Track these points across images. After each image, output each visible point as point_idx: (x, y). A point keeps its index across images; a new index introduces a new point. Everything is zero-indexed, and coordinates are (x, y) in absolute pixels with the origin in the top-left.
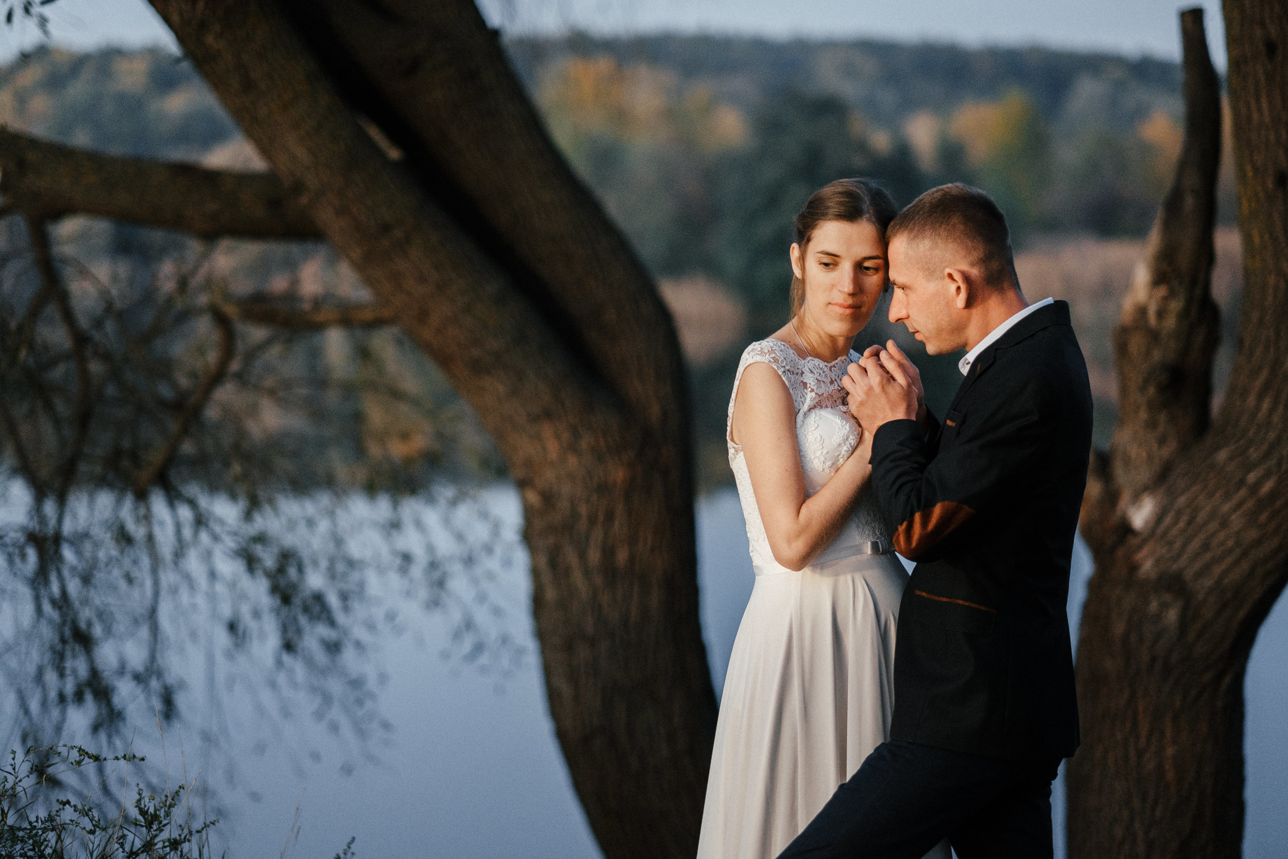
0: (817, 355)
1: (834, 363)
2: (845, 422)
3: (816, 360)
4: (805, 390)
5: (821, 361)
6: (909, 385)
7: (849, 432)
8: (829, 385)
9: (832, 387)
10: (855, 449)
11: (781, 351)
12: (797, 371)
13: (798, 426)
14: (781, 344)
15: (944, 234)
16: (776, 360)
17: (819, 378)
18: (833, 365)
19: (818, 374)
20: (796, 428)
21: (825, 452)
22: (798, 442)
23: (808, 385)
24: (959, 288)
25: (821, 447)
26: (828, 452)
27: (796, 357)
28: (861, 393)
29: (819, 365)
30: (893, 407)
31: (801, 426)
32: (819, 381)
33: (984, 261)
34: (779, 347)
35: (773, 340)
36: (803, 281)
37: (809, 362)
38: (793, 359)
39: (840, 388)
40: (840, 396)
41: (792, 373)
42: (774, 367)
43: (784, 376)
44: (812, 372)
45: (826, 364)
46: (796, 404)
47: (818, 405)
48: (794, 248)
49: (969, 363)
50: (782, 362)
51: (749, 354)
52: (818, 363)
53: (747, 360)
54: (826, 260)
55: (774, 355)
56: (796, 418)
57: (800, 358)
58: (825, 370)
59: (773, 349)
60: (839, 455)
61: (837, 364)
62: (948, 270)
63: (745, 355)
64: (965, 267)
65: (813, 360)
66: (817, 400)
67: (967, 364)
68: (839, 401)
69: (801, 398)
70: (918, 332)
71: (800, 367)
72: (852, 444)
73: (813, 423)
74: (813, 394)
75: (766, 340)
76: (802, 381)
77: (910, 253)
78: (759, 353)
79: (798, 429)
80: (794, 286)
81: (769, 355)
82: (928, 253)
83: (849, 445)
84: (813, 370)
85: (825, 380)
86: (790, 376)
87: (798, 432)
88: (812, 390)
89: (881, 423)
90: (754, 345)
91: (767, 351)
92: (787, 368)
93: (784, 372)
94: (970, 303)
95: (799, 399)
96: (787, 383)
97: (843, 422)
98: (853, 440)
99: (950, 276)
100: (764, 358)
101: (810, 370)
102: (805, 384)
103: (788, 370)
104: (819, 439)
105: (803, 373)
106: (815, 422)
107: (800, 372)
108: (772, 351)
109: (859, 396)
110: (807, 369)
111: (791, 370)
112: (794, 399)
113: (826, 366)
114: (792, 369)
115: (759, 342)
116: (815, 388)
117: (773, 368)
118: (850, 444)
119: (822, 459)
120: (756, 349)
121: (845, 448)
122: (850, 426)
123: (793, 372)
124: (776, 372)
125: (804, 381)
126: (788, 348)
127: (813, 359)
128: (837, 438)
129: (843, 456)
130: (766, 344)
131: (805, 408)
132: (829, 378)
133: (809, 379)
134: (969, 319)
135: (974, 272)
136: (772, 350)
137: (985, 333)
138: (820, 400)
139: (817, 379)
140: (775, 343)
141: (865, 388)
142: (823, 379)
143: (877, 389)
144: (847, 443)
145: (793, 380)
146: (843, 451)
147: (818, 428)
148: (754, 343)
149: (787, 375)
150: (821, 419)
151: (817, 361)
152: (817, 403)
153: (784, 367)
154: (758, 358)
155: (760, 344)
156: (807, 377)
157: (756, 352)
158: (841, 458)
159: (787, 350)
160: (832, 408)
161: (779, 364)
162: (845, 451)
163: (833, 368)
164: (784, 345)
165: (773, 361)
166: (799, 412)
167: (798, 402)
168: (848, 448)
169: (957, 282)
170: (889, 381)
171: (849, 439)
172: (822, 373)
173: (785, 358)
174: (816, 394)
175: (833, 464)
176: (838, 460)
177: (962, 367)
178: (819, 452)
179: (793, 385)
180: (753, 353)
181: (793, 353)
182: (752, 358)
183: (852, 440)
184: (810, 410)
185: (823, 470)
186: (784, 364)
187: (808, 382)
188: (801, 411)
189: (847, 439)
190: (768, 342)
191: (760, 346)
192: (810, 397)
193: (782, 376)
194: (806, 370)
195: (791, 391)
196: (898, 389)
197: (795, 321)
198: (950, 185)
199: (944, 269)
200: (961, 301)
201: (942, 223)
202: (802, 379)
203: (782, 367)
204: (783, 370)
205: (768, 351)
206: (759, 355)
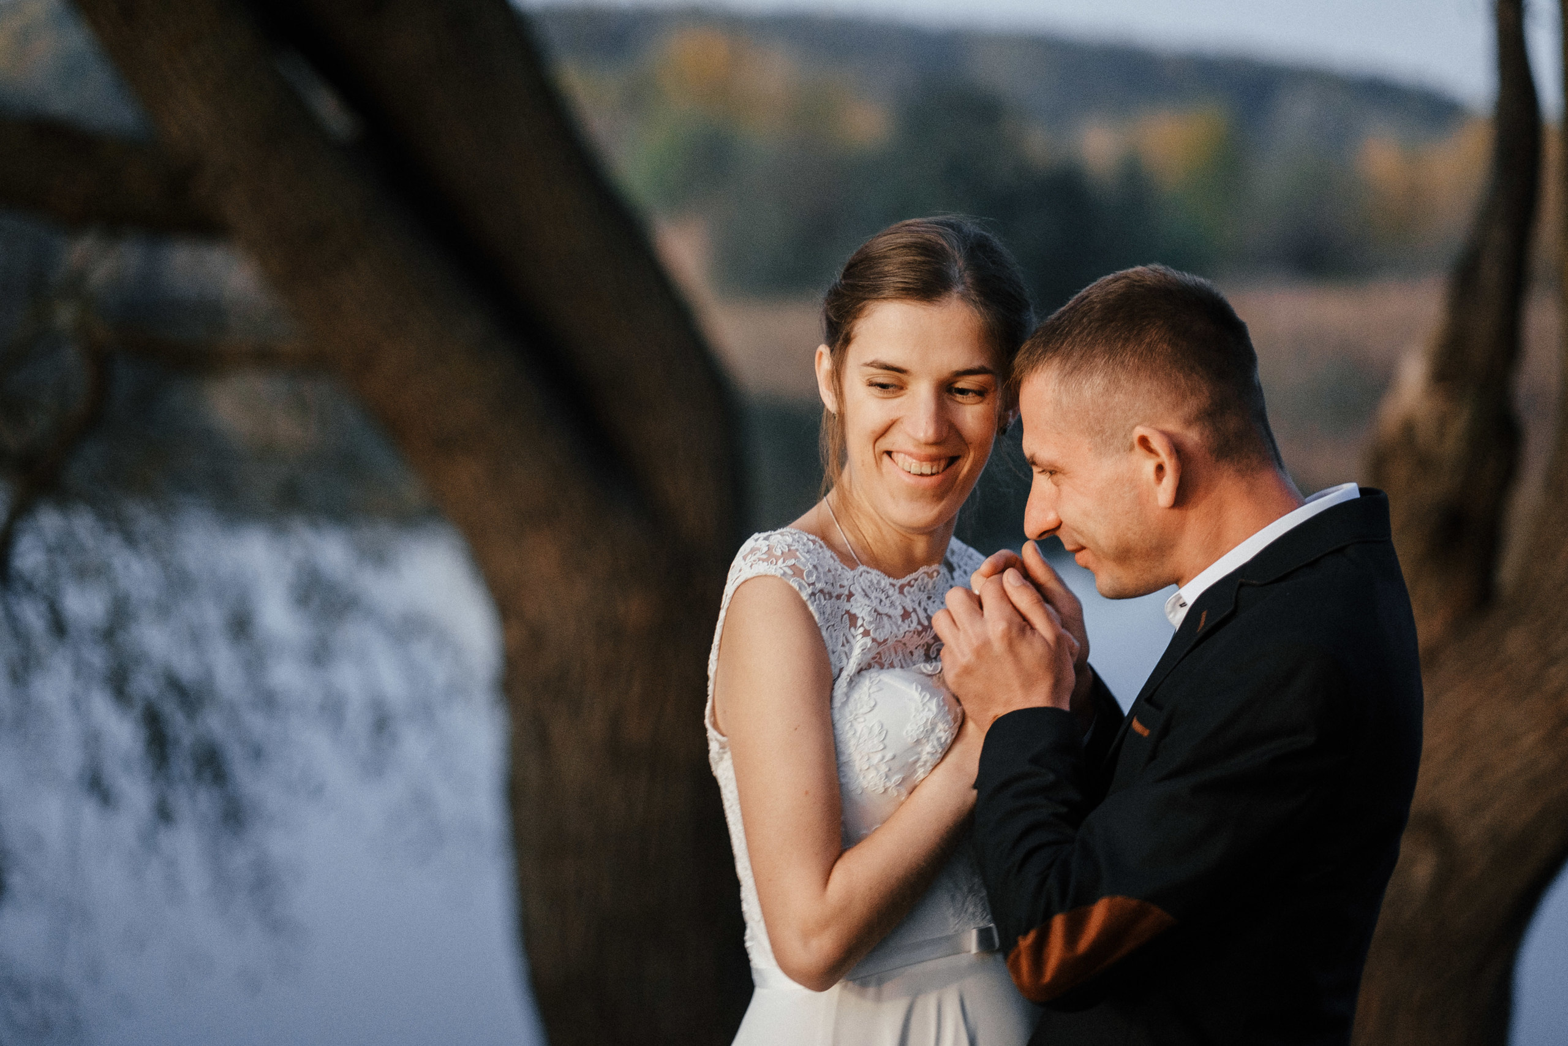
0: (875, 562)
1: (908, 578)
2: (928, 696)
3: (874, 572)
4: (852, 629)
5: (883, 575)
6: (1059, 639)
7: (935, 717)
8: (900, 622)
9: (905, 627)
10: (947, 751)
11: (808, 552)
12: (839, 591)
13: (837, 703)
14: (808, 539)
15: (1131, 361)
16: (797, 572)
17: (880, 609)
18: (906, 582)
19: (878, 601)
20: (832, 708)
21: (889, 756)
22: (835, 736)
23: (860, 622)
24: (1160, 468)
25: (882, 747)
26: (894, 757)
27: (838, 565)
28: (967, 650)
29: (879, 582)
30: (1028, 683)
31: (845, 704)
32: (879, 614)
33: (1209, 416)
34: (804, 544)
35: (793, 531)
36: (841, 418)
37: (861, 575)
38: (832, 568)
39: (920, 628)
40: (922, 642)
41: (827, 597)
42: (793, 585)
43: (813, 603)
44: (866, 595)
45: (891, 580)
46: (833, 659)
47: (875, 662)
48: (821, 353)
49: (1183, 605)
50: (810, 574)
51: (744, 558)
52: (878, 578)
53: (740, 571)
54: (883, 377)
55: (793, 561)
56: (833, 689)
57: (845, 567)
58: (891, 592)
59: (792, 548)
60: (916, 762)
61: (916, 580)
62: (1140, 431)
63: (738, 562)
64: (1173, 426)
65: (868, 573)
66: (873, 653)
67: (1181, 606)
68: (919, 653)
69: (843, 645)
70: (1082, 548)
71: (845, 583)
72: (943, 740)
73: (866, 698)
74: (868, 640)
75: (779, 531)
76: (847, 612)
77: (1065, 400)
78: (765, 557)
79: (836, 711)
80: (827, 426)
81: (784, 562)
82: (1101, 401)
83: (935, 743)
84: (868, 591)
85: (891, 612)
86: (823, 602)
87: (837, 716)
88: (866, 633)
89: (1001, 711)
90: (756, 540)
91: (779, 553)
92: (819, 586)
93: (813, 594)
94: (1182, 497)
95: (839, 647)
96: (816, 617)
97: (924, 696)
98: (946, 731)
99: (1144, 441)
100: (775, 567)
101: (863, 590)
102: (853, 619)
103: (821, 591)
104: (876, 730)
105: (850, 595)
106: (869, 696)
107: (847, 592)
108: (790, 553)
109: (964, 655)
110: (860, 590)
111: (826, 591)
112: (830, 648)
113: (893, 585)
114: (828, 588)
115: (765, 534)
116: (871, 628)
117: (791, 587)
118: (939, 739)
119: (884, 769)
120: (759, 549)
121: (928, 748)
122: (938, 705)
123: (830, 594)
124: (796, 596)
125: (853, 611)
126: (821, 547)
127: (869, 570)
128: (912, 730)
129: (926, 762)
130: (780, 539)
131: (851, 667)
132: (900, 608)
133: (861, 608)
134: (1181, 527)
135: (1192, 437)
136: (789, 550)
137: (1214, 552)
138: (879, 653)
139: (875, 611)
140: (796, 536)
141: (976, 643)
142: (886, 610)
143: (999, 647)
144: (933, 737)
145: (828, 611)
146: (924, 753)
147: (877, 708)
148: (756, 535)
149: (817, 602)
150: (881, 689)
151: (875, 575)
152: (873, 658)
153: (813, 584)
154: (762, 568)
155: (766, 539)
156: (859, 604)
157: (758, 555)
158: (920, 766)
159: (820, 550)
160: (902, 667)
161: (803, 579)
162: (928, 753)
163: (906, 589)
164: (814, 542)
165: (790, 572)
166: (839, 676)
167: (837, 654)
168: (934, 747)
169: (1157, 455)
170: (1022, 631)
171: (937, 731)
172: (884, 599)
173: (815, 567)
174: (874, 640)
175: (904, 779)
176: (915, 771)
177: (1170, 612)
178: (879, 756)
179: (828, 621)
180: (753, 558)
181: (831, 557)
182: (751, 566)
183: (943, 732)
184: (859, 672)
185: (886, 790)
186: (813, 579)
187: (859, 615)
188: (844, 674)
189: (933, 730)
190: (782, 534)
191: (767, 543)
192: (859, 647)
193: (809, 603)
194: (857, 590)
195: (824, 633)
196: (1039, 648)
197: (832, 496)
198: (1139, 268)
199: (1133, 428)
200: (1165, 492)
201: (1127, 340)
202: (847, 606)
203: (809, 585)
204: (810, 592)
205: (782, 553)
206: (764, 561)
